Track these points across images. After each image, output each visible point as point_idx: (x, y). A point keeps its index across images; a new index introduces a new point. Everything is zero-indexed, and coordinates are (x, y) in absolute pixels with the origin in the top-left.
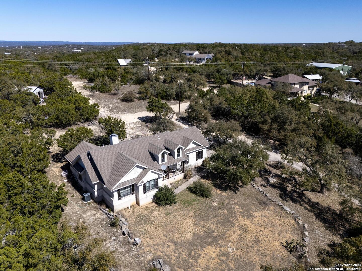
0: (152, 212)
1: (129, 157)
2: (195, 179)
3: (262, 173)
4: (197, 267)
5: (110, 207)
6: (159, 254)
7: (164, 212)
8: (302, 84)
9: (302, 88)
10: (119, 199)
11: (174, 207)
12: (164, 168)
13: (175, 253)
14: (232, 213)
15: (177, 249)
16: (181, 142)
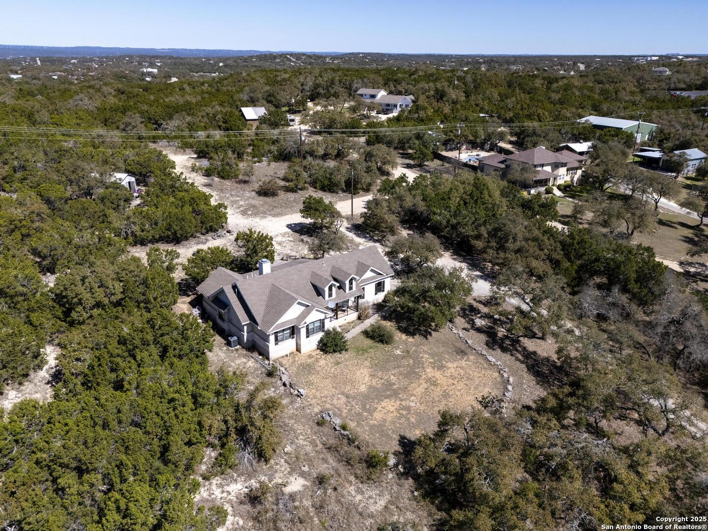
0: (317, 360)
1: (287, 291)
2: (373, 320)
3: (467, 312)
4: (372, 420)
5: (265, 354)
6: (328, 406)
7: (332, 361)
8: (556, 166)
9: (555, 172)
10: (276, 344)
11: (344, 356)
12: (332, 305)
13: (346, 405)
14: (419, 363)
15: (349, 402)
16: (354, 270)
